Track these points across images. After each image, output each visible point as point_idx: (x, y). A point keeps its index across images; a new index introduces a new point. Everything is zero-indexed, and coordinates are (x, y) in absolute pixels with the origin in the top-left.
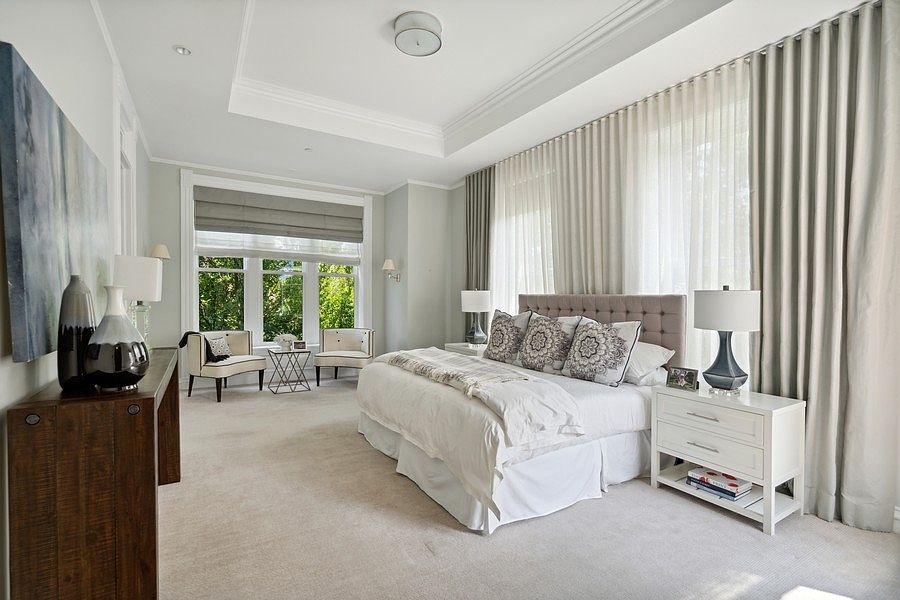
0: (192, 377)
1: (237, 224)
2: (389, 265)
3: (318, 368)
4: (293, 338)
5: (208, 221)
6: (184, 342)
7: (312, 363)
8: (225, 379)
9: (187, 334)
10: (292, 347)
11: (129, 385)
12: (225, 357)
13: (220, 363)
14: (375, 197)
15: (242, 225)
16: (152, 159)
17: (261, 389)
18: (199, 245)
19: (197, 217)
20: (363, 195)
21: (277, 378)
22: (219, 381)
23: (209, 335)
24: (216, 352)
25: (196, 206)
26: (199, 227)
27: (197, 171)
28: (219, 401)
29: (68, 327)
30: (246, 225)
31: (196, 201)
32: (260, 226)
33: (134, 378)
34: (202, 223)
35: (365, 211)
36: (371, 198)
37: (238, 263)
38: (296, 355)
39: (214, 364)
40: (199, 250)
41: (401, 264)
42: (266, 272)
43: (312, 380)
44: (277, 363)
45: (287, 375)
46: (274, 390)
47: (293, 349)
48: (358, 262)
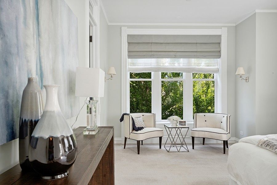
0: (126, 138)
1: (148, 53)
2: (241, 71)
3: (193, 138)
4: (179, 119)
5: (134, 53)
6: (122, 119)
7: (190, 135)
8: (142, 141)
9: (124, 115)
10: (178, 124)
11: (61, 174)
12: (142, 128)
13: (139, 132)
14: (229, 27)
15: (151, 53)
16: (109, 24)
17: (160, 148)
18: (130, 67)
19: (129, 52)
20: (221, 27)
21: (169, 141)
22: (138, 142)
23: (134, 115)
24: (137, 125)
25: (129, 45)
26: (130, 57)
27: (129, 27)
28: (139, 153)
29: (24, 120)
30: (153, 53)
31: (129, 43)
32: (160, 53)
33: (64, 168)
34: (132, 54)
35: (222, 38)
36: (226, 28)
37: (149, 75)
38: (180, 129)
39: (136, 132)
40: (130, 69)
41: (249, 70)
42: (163, 80)
43: (189, 144)
44: (169, 133)
45: (175, 140)
46: (168, 149)
47: (179, 126)
48: (217, 71)
